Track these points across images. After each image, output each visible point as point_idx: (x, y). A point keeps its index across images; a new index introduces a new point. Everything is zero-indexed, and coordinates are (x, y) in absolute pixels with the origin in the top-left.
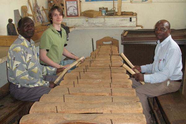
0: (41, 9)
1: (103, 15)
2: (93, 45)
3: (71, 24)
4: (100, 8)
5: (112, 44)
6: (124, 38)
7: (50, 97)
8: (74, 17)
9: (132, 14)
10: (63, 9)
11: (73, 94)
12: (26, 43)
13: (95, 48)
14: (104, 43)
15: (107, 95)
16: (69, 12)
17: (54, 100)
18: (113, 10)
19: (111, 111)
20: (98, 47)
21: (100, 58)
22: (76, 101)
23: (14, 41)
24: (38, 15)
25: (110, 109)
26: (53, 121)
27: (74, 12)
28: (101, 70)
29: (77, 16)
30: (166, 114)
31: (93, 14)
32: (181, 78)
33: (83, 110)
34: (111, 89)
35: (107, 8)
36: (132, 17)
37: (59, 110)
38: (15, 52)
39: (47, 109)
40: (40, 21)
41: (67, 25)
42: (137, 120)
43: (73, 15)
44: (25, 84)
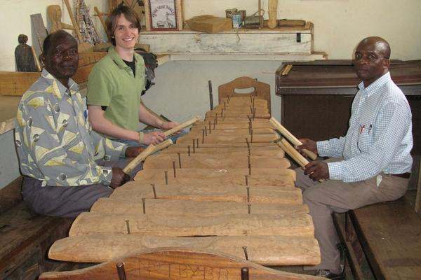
0: (92, 13)
1: (234, 26)
2: (211, 95)
3: (161, 48)
4: (228, 12)
5: (255, 94)
6: (282, 80)
7: (112, 204)
8: (168, 32)
9: (302, 25)
10: (143, 12)
11: (164, 198)
12: (56, 88)
13: (216, 103)
14: (237, 91)
15: (240, 200)
16: (156, 21)
17: (121, 209)
18: (257, 15)
19: (245, 232)
20: (222, 99)
21: (225, 123)
22: (170, 213)
23: (32, 83)
24: (84, 26)
25: (242, 227)
26: (120, 250)
27: (167, 19)
28: (226, 150)
29: (176, 29)
30: (371, 246)
31: (212, 26)
32: (409, 171)
33: (185, 229)
34: (248, 189)
35: (244, 12)
36: (302, 32)
37: (134, 229)
38: (32, 108)
39: (108, 226)
40: (90, 40)
41: (153, 51)
42: (300, 250)
43: (165, 27)
44: (58, 178)
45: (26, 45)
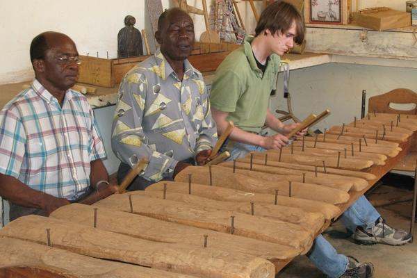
3: (320, 45)
4: (408, 4)
11: (141, 214)
12: (164, 68)
15: (223, 230)
16: (316, 11)
27: (330, 9)
29: (339, 22)
31: (380, 21)
34: (232, 218)
43: (326, 20)
44: (130, 159)
45: (134, 28)
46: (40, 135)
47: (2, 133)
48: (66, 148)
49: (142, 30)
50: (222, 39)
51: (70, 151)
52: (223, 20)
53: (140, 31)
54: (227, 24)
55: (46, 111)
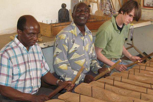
3: (147, 17)
12: (76, 31)
45: (66, 9)
46: (18, 65)
47: (1, 66)
48: (29, 71)
49: (70, 10)
50: (105, 14)
51: (31, 72)
52: (106, 5)
53: (69, 10)
54: (107, 7)
55: (21, 53)
